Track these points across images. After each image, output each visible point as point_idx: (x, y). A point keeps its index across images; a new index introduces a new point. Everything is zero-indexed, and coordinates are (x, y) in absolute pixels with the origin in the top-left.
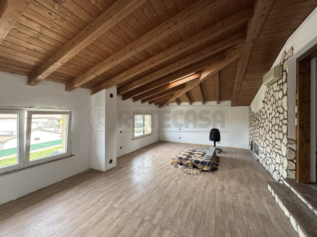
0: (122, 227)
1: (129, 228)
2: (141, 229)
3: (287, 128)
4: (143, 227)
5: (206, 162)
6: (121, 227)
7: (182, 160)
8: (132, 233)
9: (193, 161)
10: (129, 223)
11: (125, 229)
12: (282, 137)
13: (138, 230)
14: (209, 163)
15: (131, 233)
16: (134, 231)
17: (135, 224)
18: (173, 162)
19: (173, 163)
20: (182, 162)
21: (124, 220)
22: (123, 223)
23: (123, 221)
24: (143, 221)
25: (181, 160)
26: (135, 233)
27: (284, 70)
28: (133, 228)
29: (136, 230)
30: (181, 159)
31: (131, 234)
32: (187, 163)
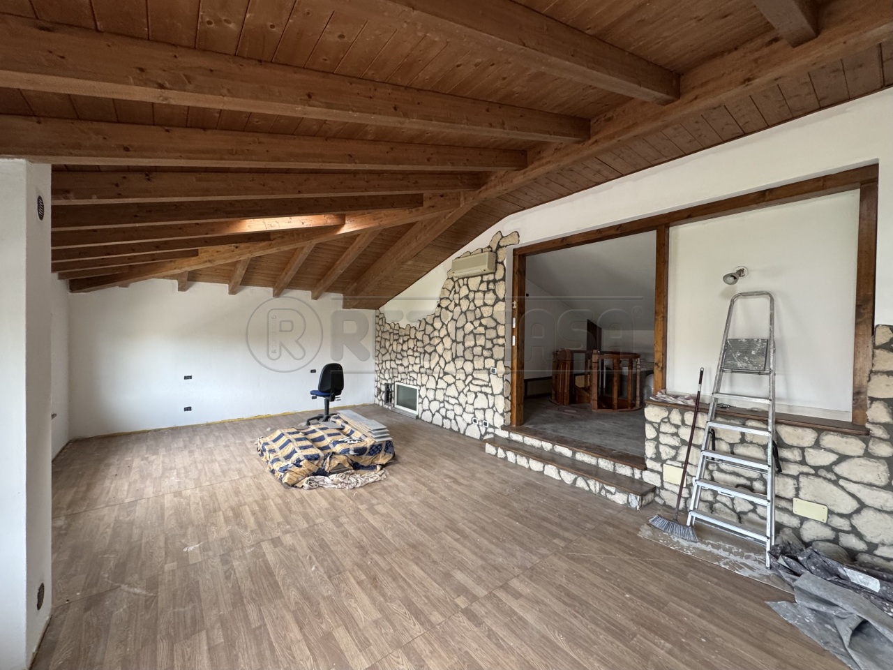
0: (465, 660)
1: (475, 645)
2: (489, 622)
3: (504, 350)
4: (487, 617)
5: (380, 445)
6: (464, 663)
7: (319, 462)
8: (494, 643)
9: (352, 453)
10: (459, 642)
11: (474, 656)
12: (494, 365)
13: (490, 630)
14: (386, 445)
15: (493, 646)
16: (490, 639)
17: (467, 630)
18: (292, 477)
19: (295, 480)
20: (320, 467)
21: (440, 650)
22: (451, 655)
23: (443, 654)
24: (468, 613)
25: (316, 462)
26: (496, 637)
27: (500, 260)
28: (479, 637)
29: (487, 633)
30: (316, 459)
31: (496, 644)
32: (339, 464)
